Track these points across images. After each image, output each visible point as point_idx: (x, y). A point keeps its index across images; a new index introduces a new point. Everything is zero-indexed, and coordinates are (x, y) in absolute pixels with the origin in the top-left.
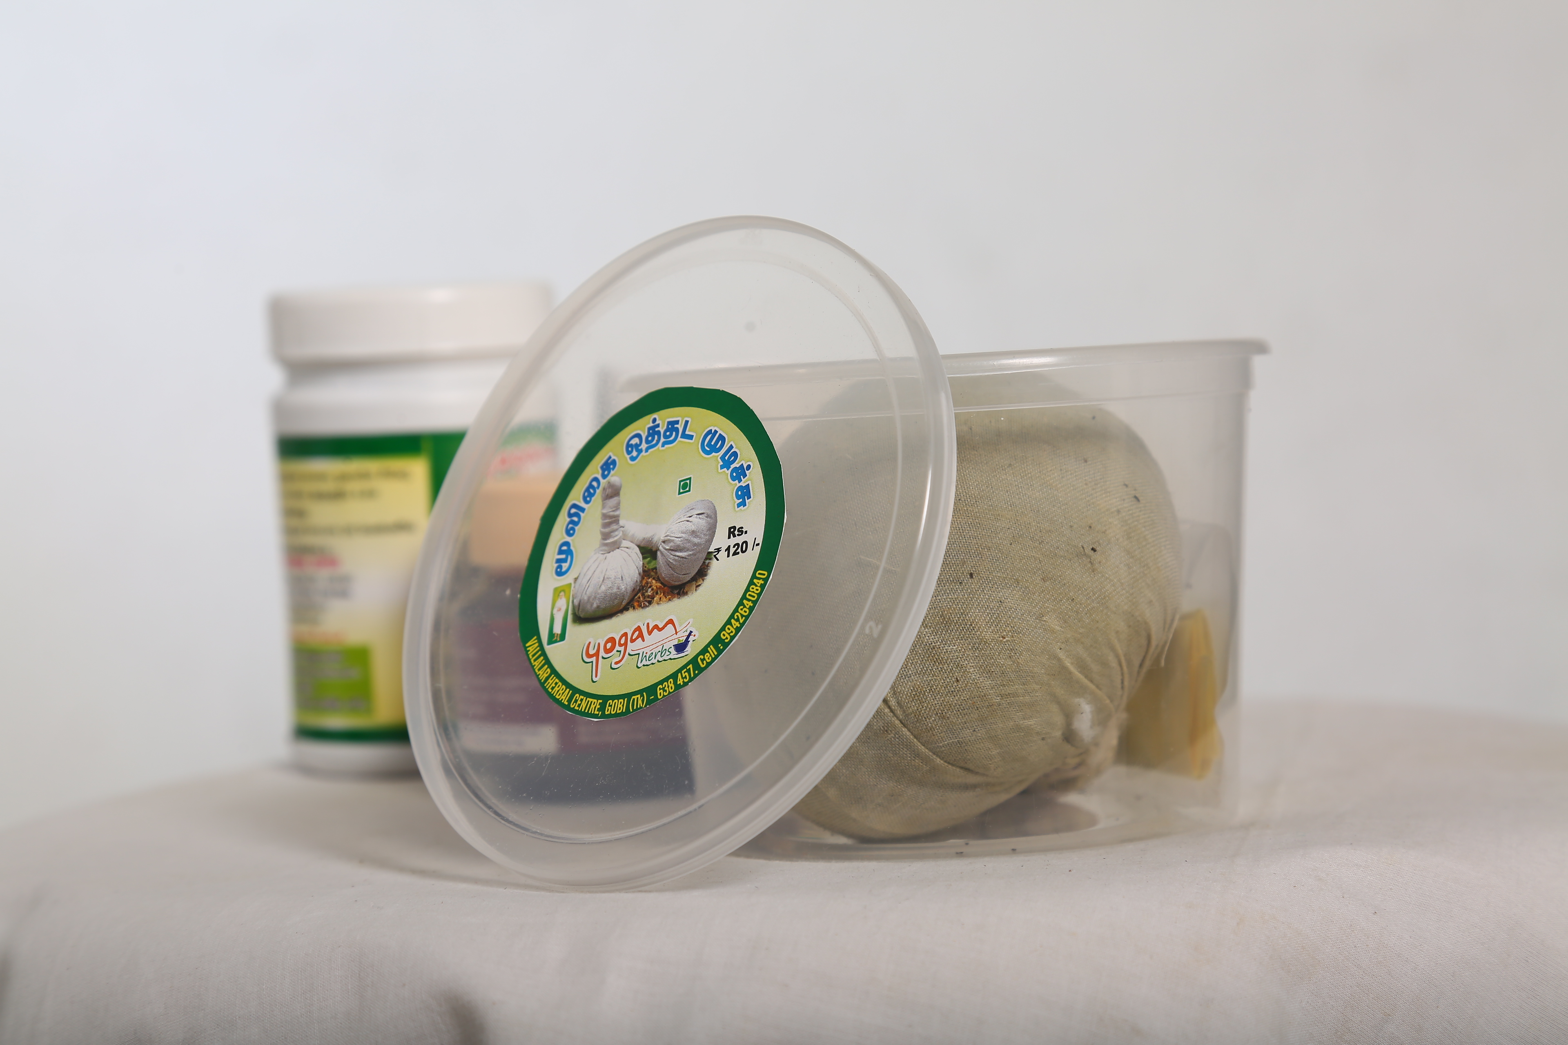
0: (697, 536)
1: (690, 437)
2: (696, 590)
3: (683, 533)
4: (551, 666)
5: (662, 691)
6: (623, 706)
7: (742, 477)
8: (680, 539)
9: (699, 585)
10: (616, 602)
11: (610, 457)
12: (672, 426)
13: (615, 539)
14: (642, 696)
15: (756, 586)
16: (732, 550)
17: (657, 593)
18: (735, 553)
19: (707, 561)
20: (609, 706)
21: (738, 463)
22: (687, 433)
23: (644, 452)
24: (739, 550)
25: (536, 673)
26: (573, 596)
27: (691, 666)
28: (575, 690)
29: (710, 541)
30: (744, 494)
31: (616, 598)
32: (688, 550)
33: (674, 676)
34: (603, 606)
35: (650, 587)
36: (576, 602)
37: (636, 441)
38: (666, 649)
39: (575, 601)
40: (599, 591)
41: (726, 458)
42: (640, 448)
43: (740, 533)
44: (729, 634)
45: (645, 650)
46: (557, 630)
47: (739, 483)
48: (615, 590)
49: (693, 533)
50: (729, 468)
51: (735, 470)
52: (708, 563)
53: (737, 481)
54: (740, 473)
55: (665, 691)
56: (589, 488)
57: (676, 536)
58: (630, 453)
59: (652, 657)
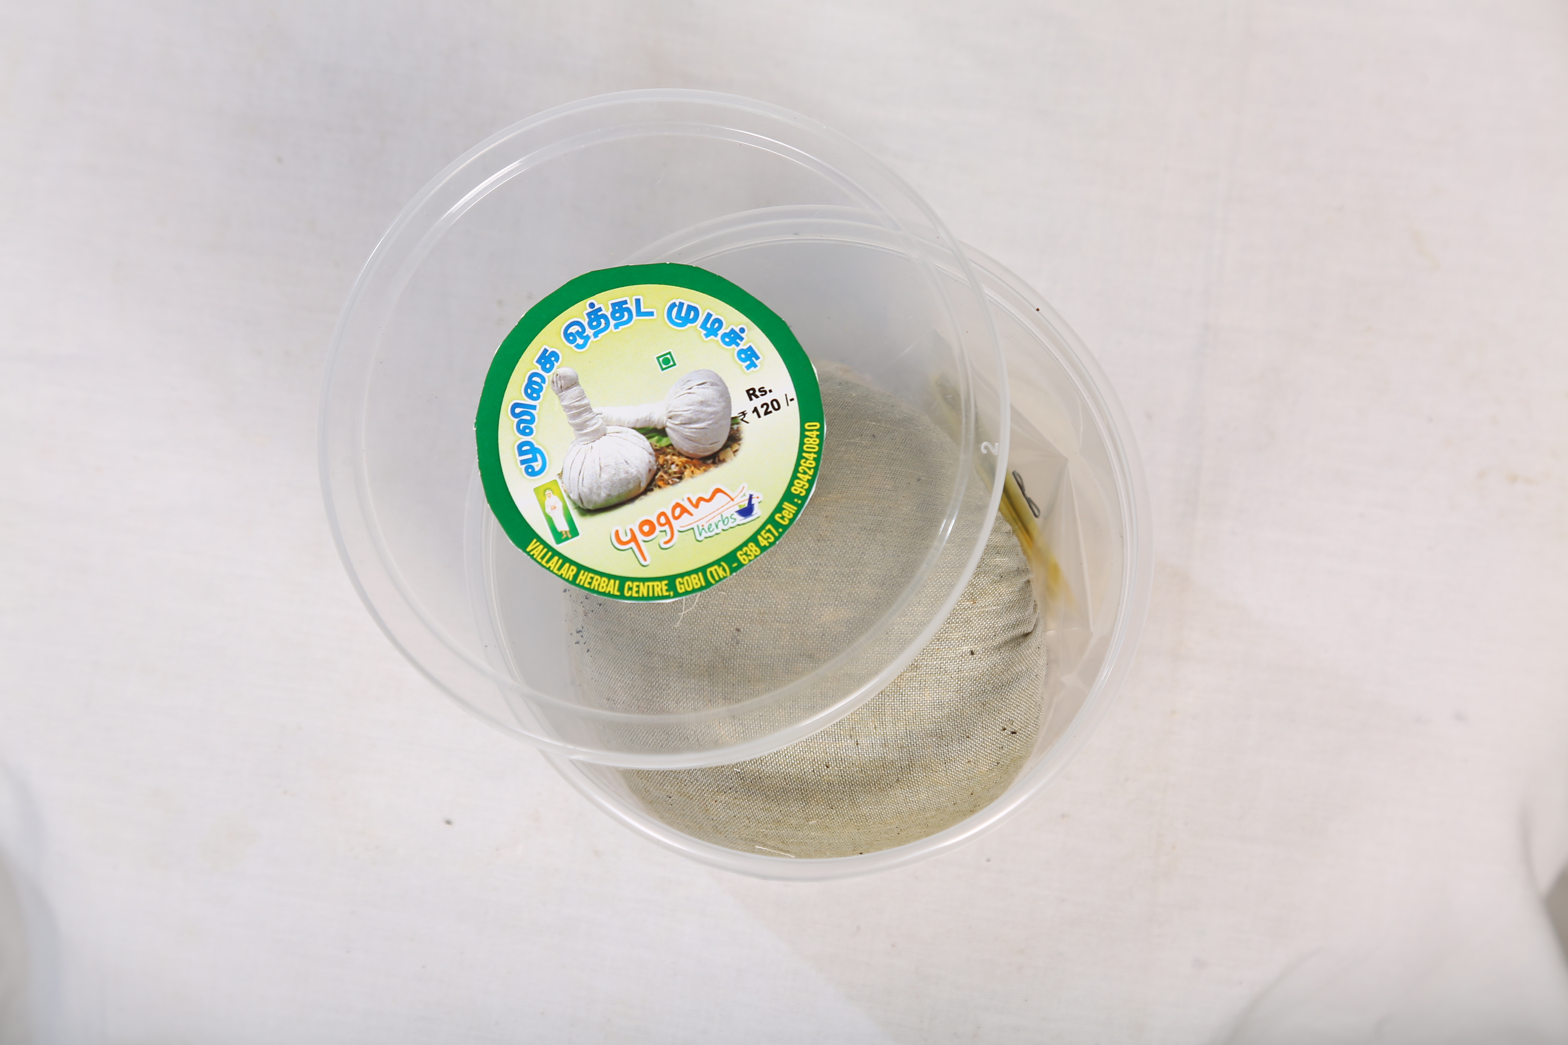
0: (709, 406)
1: (650, 313)
2: (735, 455)
3: (690, 405)
4: (572, 563)
5: (744, 556)
6: (699, 580)
7: (737, 340)
8: (689, 412)
9: (737, 451)
10: (631, 486)
11: (545, 352)
12: (619, 307)
13: (595, 427)
14: (720, 565)
15: (811, 438)
16: (762, 411)
17: (685, 468)
18: (767, 413)
19: (735, 427)
20: (680, 584)
21: (726, 328)
22: (642, 310)
23: (592, 337)
24: (770, 409)
25: (556, 574)
26: (565, 491)
27: (769, 526)
28: (623, 580)
29: (728, 407)
30: (750, 356)
31: (629, 483)
32: (704, 421)
33: (753, 539)
34: (615, 493)
35: (673, 463)
36: (574, 496)
37: (574, 329)
38: (727, 517)
39: (571, 496)
40: (601, 480)
42: (585, 335)
43: (763, 393)
44: (802, 488)
46: (562, 526)
47: (737, 346)
48: (623, 476)
49: (702, 403)
50: (716, 335)
51: (725, 335)
52: (738, 428)
53: (734, 346)
54: (734, 337)
55: (748, 556)
56: (530, 382)
57: (682, 410)
58: (571, 342)
59: (714, 526)
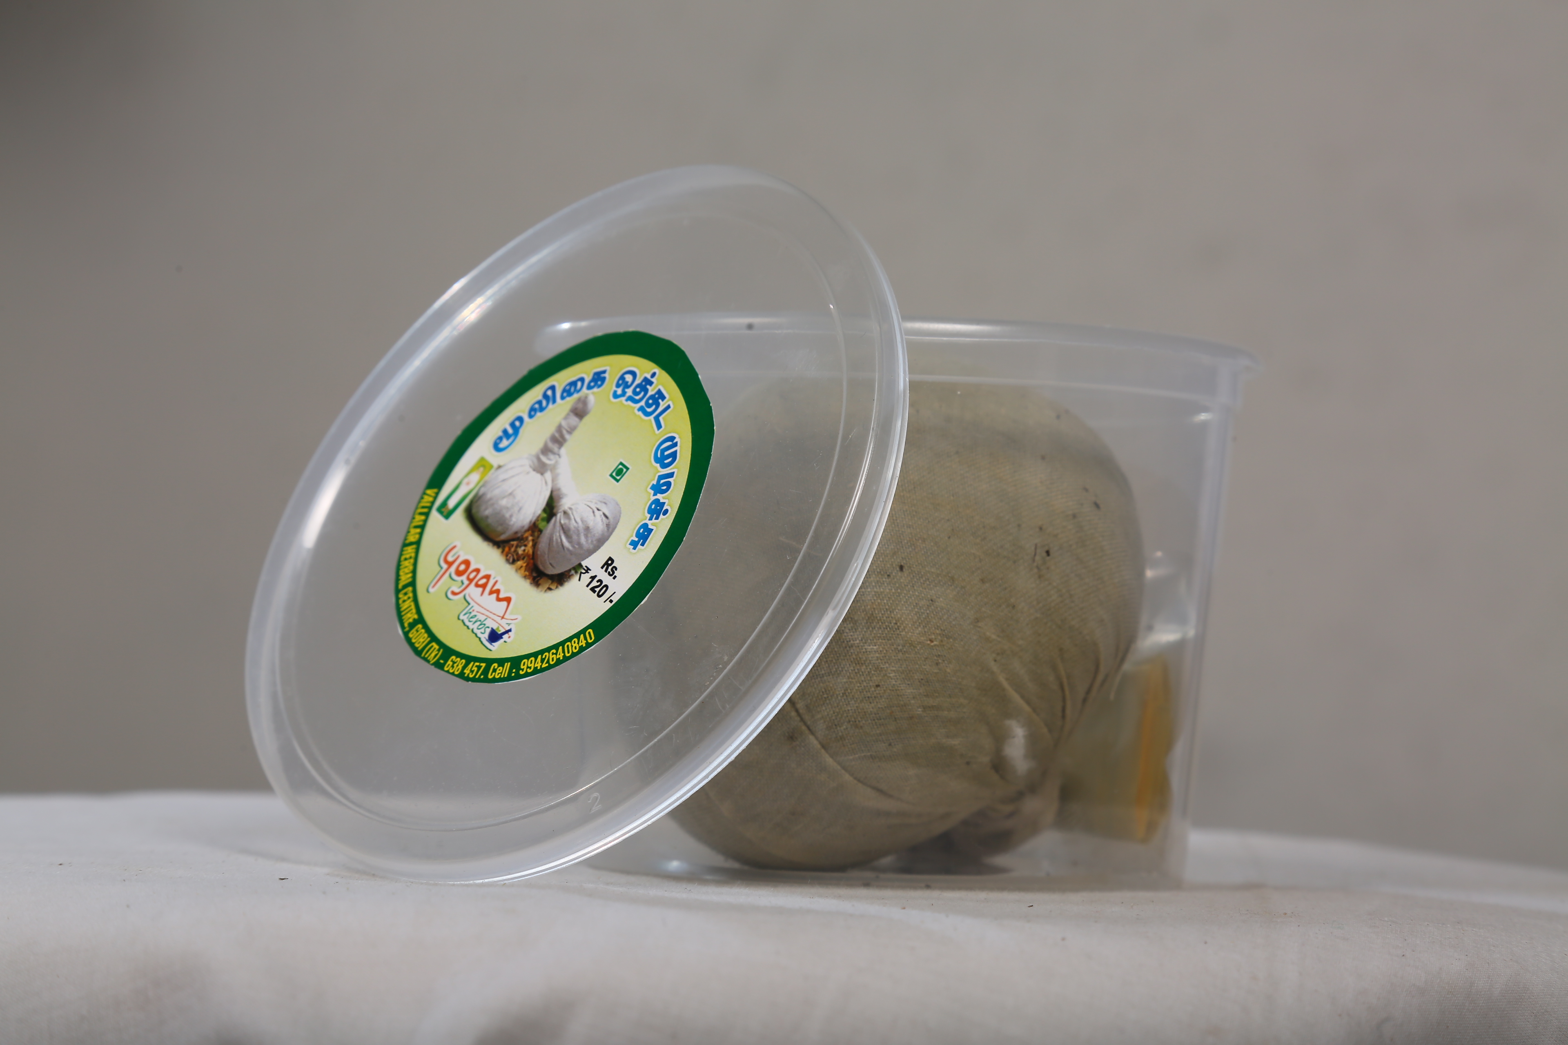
0: (586, 536)
1: (659, 426)
2: (546, 591)
3: (582, 521)
4: (421, 534)
5: (451, 663)
6: (423, 642)
7: (655, 515)
8: (575, 524)
9: (551, 589)
10: (500, 529)
11: (604, 372)
12: (658, 397)
13: (548, 461)
14: (439, 650)
15: (578, 643)
16: (595, 583)
17: (524, 559)
18: (593, 589)
19: (573, 572)
20: (417, 629)
21: (663, 498)
22: (661, 418)
23: (625, 398)
24: (597, 590)
25: (409, 528)
26: (485, 482)
27: (483, 665)
28: (413, 584)
29: (590, 552)
30: (643, 537)
31: (502, 525)
32: (570, 542)
33: (469, 659)
34: (490, 521)
35: (525, 546)
36: (481, 493)
37: (629, 378)
38: (485, 624)
39: (482, 489)
40: (500, 502)
41: (662, 481)
42: (626, 390)
43: (611, 573)
44: (528, 667)
45: (476, 608)
46: (451, 504)
47: (649, 520)
48: (507, 515)
49: (587, 529)
50: (655, 494)
51: (657, 501)
52: (572, 575)
53: (649, 516)
54: (657, 510)
55: (453, 667)
56: (573, 384)
57: (576, 517)
58: (618, 386)
59: (474, 620)
